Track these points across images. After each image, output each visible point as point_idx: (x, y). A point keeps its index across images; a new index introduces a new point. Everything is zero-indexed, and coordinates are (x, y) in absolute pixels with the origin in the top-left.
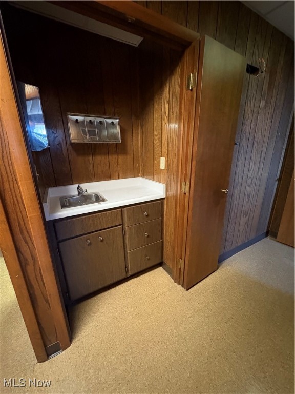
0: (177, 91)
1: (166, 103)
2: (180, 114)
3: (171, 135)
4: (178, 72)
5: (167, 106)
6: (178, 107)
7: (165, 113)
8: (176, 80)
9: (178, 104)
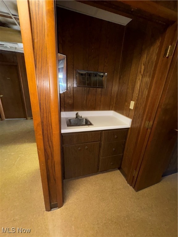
0: (154, 57)
1: (142, 65)
2: (154, 74)
3: (143, 87)
4: (158, 43)
5: (143, 67)
6: (153, 69)
7: (140, 72)
8: (154, 49)
9: (153, 66)
